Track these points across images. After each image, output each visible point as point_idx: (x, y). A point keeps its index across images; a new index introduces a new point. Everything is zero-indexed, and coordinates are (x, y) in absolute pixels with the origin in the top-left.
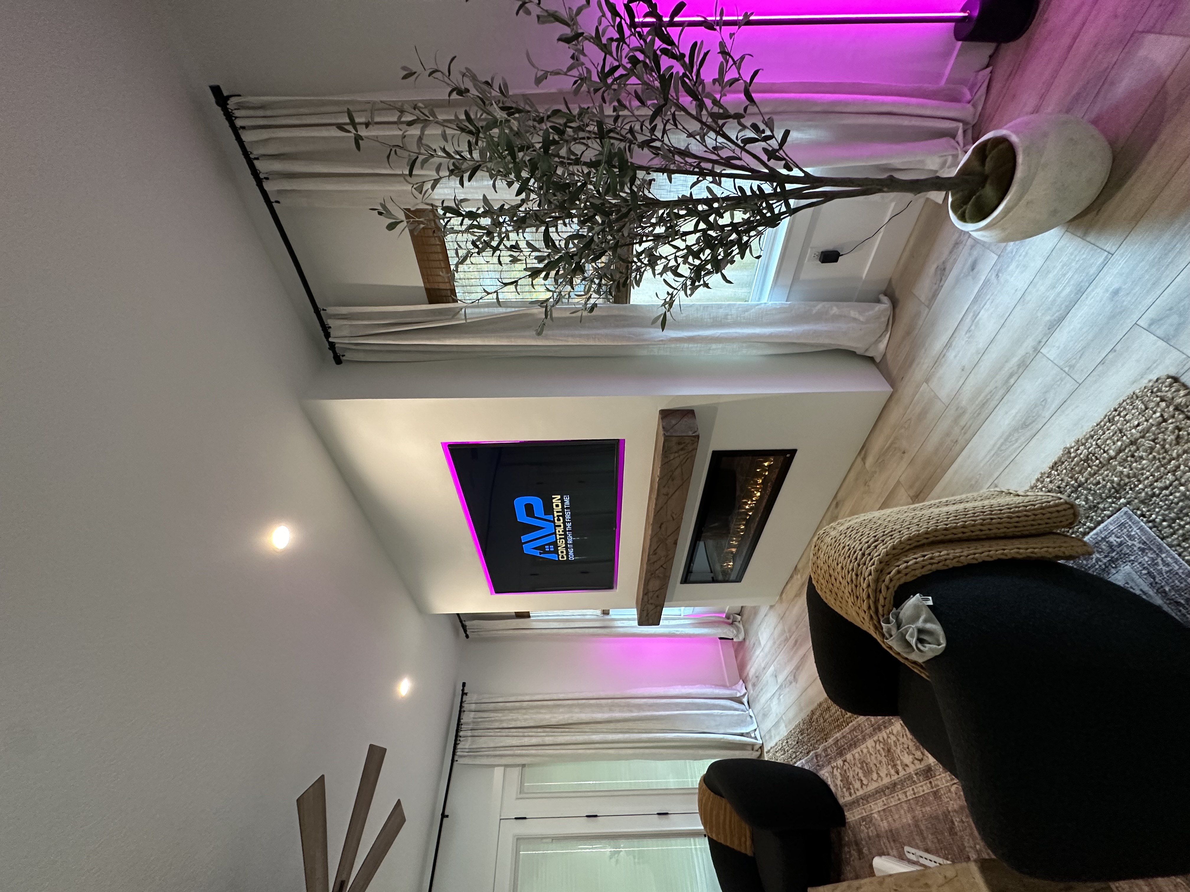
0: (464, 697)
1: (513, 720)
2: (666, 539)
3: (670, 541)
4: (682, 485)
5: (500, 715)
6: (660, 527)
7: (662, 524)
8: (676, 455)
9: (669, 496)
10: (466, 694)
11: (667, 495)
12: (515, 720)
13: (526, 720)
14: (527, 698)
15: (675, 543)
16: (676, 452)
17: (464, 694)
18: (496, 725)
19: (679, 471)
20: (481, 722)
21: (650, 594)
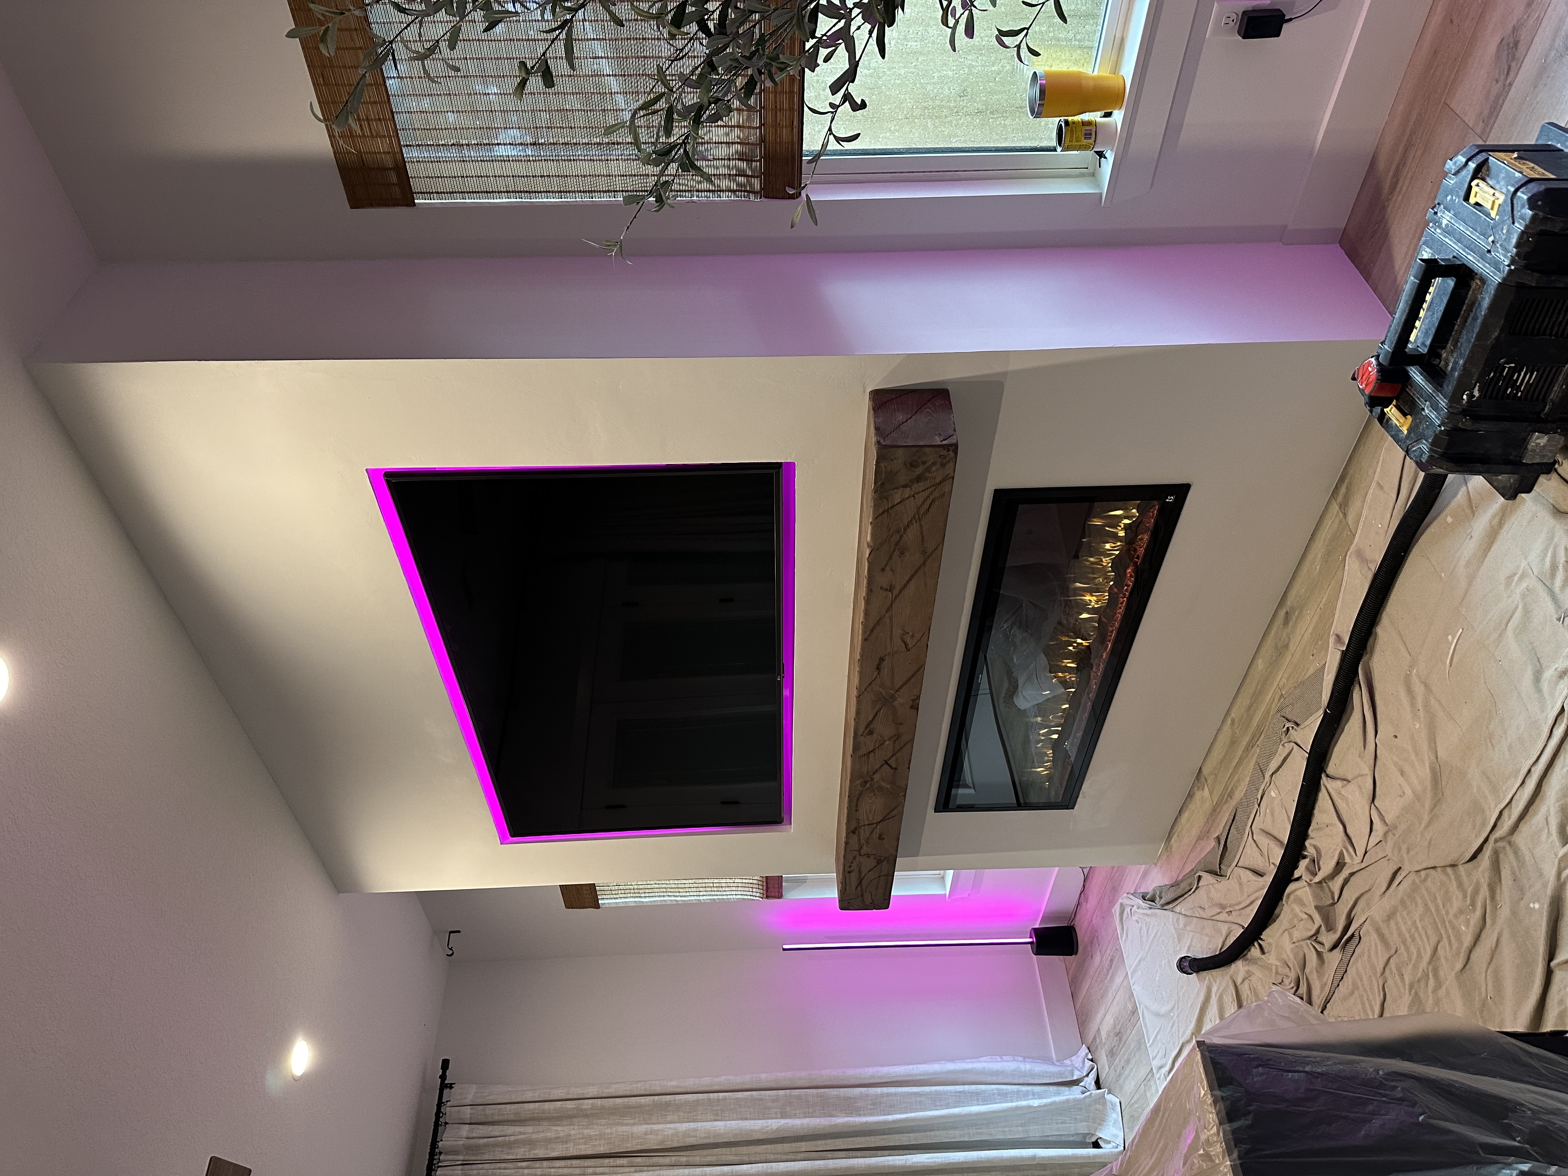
0: (446, 1092)
1: (557, 1140)
2: (893, 698)
3: (902, 700)
4: (924, 563)
5: (529, 1129)
6: (878, 668)
7: (882, 659)
8: (907, 492)
9: (896, 592)
10: (451, 1086)
11: (891, 589)
12: (566, 1140)
13: (588, 1139)
14: (592, 1091)
15: (915, 707)
16: (905, 486)
17: (445, 1086)
18: (521, 1152)
19: (914, 529)
20: (486, 1145)
21: (864, 833)
